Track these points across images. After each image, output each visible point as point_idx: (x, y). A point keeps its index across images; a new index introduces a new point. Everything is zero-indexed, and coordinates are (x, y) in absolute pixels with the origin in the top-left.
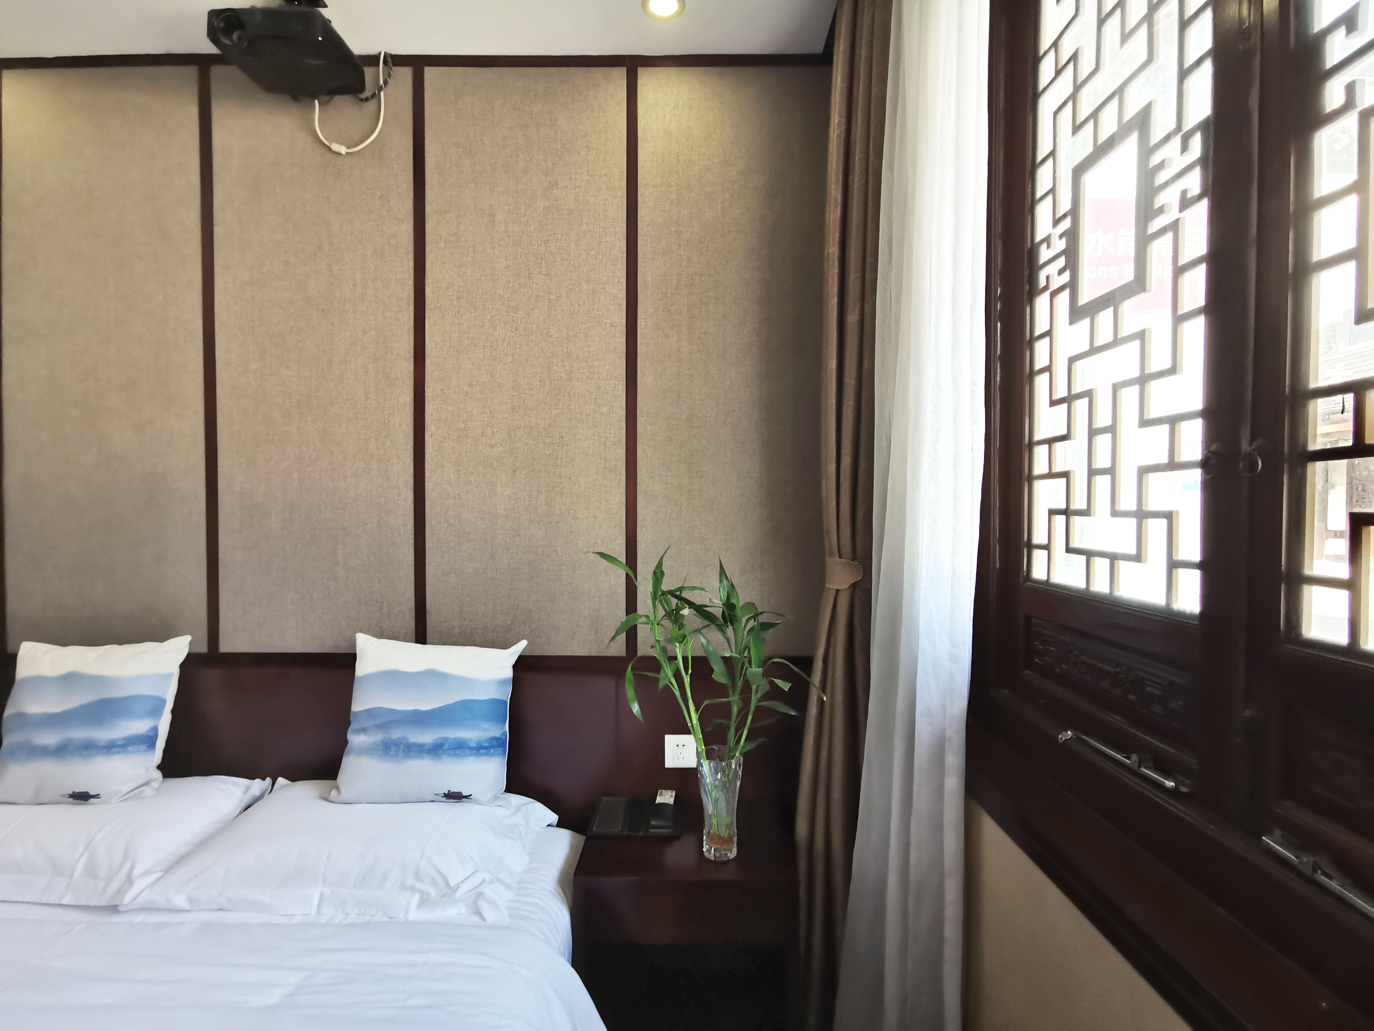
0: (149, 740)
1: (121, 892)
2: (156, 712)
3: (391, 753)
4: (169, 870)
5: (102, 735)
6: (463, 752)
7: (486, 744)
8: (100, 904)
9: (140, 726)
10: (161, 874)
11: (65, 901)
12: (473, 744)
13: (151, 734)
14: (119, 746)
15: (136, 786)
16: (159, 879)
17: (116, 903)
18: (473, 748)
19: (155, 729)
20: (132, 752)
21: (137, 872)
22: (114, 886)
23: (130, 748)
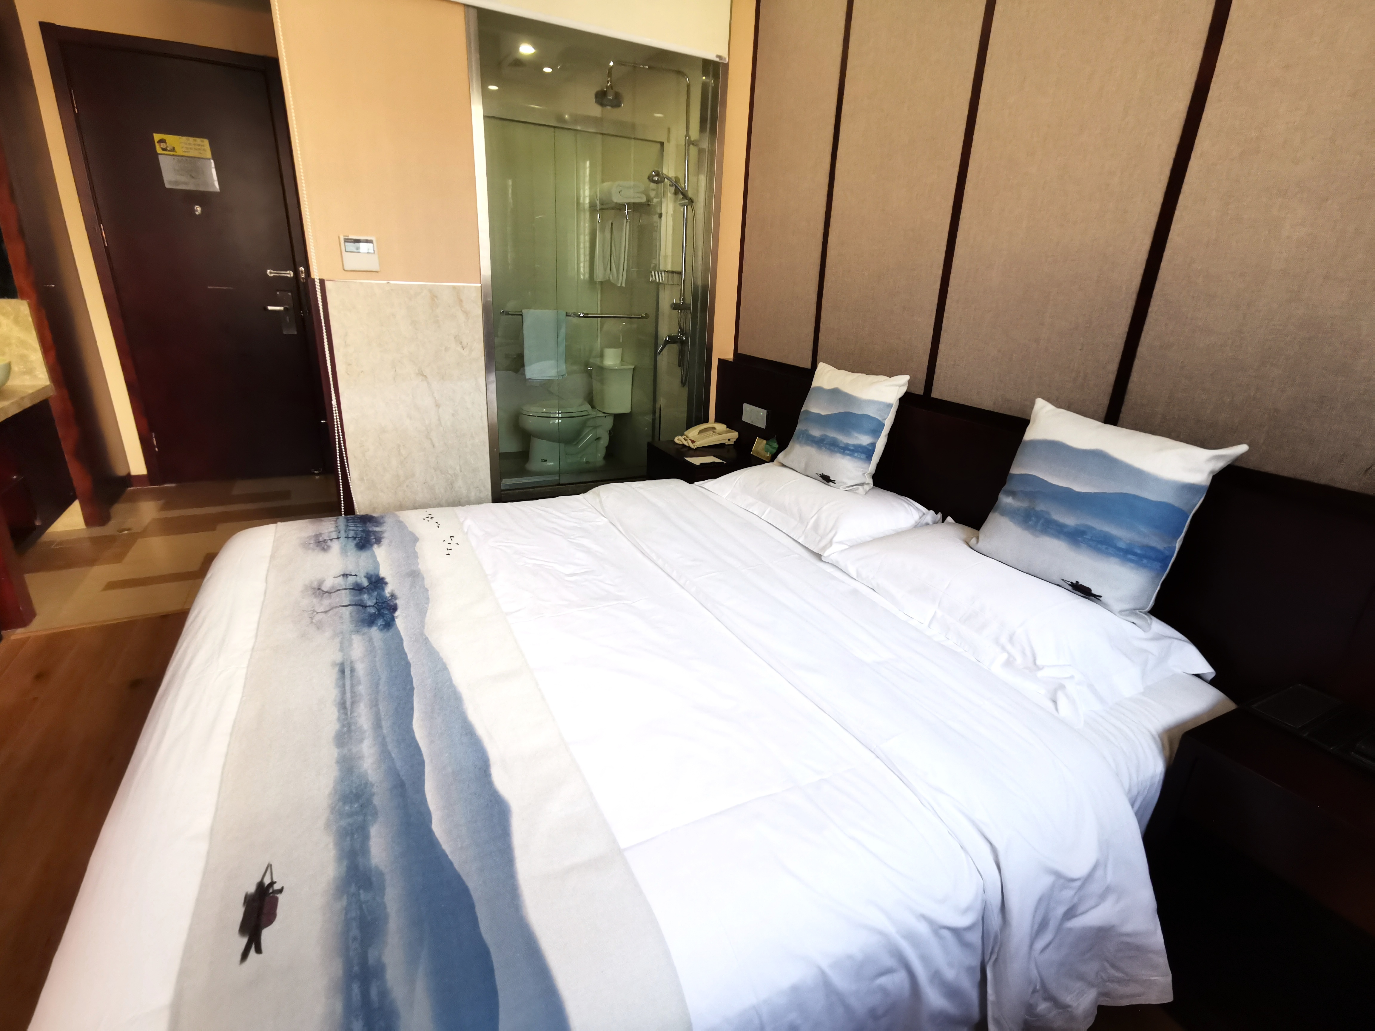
0: (868, 452)
1: (825, 548)
2: (876, 433)
3: (1031, 523)
4: (851, 547)
5: (843, 439)
6: (1107, 549)
7: (1139, 551)
8: (814, 551)
9: (865, 440)
10: (847, 547)
11: (800, 541)
12: (1121, 545)
13: (870, 448)
14: (849, 450)
15: (854, 484)
16: (846, 549)
17: (821, 554)
18: (1119, 549)
19: (873, 445)
20: (856, 457)
21: (835, 539)
22: (823, 544)
23: (856, 454)
